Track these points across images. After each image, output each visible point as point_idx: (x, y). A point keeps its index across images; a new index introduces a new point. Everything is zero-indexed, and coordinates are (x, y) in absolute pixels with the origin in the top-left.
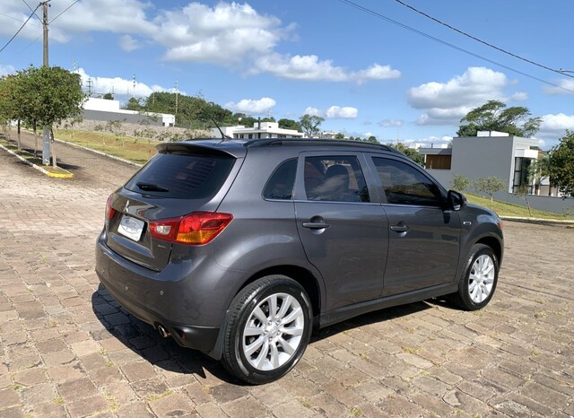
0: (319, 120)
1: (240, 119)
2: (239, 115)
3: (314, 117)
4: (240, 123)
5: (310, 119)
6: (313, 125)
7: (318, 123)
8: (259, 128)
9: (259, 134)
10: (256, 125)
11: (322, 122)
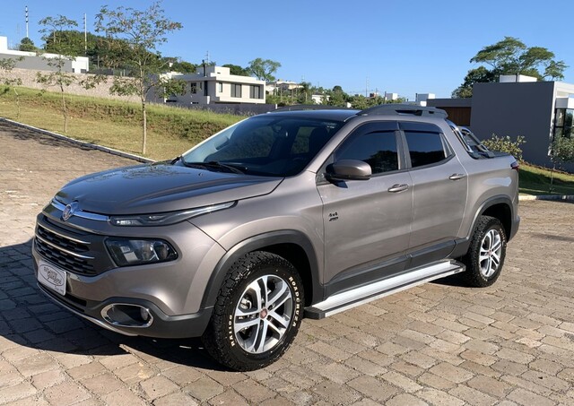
0: (274, 66)
1: (171, 65)
3: (268, 61)
5: (263, 64)
6: (267, 72)
7: (273, 70)
8: (205, 74)
9: (206, 82)
11: (278, 69)
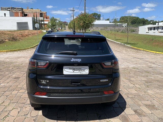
1: (151, 22)
2: (151, 21)
4: (151, 24)
8: (158, 25)
9: (158, 27)
10: (157, 24)
